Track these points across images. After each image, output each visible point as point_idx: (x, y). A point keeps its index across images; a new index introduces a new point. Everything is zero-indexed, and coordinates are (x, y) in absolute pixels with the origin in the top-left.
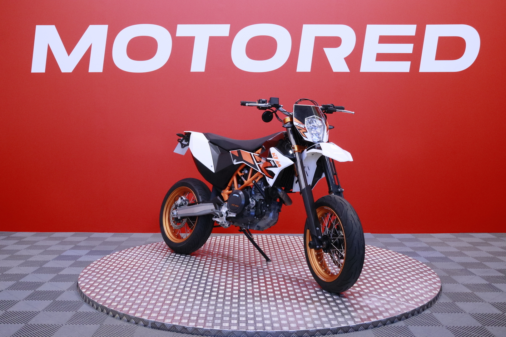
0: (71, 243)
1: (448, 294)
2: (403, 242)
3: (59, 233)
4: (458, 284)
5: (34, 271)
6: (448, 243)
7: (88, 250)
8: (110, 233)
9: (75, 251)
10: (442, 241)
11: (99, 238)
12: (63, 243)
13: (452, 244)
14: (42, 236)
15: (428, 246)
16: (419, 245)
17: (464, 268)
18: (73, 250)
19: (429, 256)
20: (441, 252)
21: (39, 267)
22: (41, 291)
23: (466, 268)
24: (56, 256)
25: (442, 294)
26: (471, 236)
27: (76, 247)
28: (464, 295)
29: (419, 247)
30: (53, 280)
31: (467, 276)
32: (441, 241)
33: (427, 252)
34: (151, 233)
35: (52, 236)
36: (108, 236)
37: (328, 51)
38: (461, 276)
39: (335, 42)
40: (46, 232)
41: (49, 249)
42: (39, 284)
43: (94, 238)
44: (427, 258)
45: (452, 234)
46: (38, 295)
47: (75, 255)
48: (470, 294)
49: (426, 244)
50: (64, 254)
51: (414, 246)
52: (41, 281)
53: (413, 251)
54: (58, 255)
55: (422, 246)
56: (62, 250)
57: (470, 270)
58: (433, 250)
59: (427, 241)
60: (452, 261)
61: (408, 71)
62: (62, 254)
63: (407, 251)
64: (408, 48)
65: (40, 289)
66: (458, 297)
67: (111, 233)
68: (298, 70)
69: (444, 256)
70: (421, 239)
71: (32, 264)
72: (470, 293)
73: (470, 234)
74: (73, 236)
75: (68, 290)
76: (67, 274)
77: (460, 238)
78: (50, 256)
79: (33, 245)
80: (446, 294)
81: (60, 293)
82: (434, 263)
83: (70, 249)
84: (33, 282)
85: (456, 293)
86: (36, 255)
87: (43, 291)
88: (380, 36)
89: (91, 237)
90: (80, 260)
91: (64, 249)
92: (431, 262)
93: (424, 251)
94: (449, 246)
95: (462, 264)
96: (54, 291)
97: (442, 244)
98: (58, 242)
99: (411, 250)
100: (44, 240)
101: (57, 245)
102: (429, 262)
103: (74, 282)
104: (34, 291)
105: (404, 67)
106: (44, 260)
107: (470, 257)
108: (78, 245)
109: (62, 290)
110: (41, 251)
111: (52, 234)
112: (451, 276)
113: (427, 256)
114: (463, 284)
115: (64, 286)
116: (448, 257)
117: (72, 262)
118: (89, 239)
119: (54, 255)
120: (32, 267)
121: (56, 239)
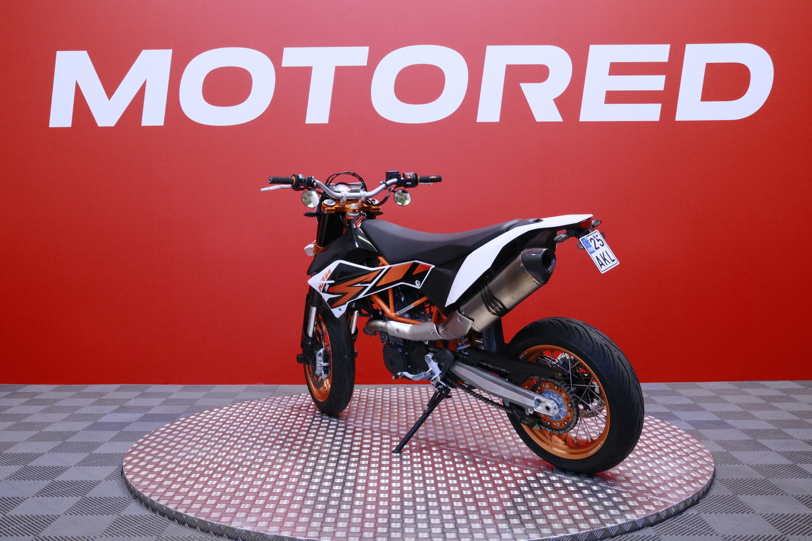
0: (113, 402)
1: (726, 481)
2: (652, 397)
3: (94, 385)
4: (741, 465)
5: (52, 448)
6: (725, 397)
7: (142, 413)
8: (177, 386)
9: (120, 415)
10: (716, 395)
11: (160, 393)
12: (101, 402)
13: (731, 399)
14: (68, 391)
15: (692, 402)
16: (678, 402)
17: (751, 439)
18: (117, 414)
19: (694, 419)
20: (715, 413)
21: (61, 442)
22: (62, 482)
23: (754, 440)
24: (89, 424)
25: (717, 482)
26: (763, 385)
27: (123, 409)
28: (751, 483)
29: (679, 405)
30: (84, 463)
31: (756, 451)
32: (713, 394)
33: (690, 412)
34: (243, 385)
35: (84, 391)
36: (175, 391)
37: (528, 89)
38: (747, 451)
39: (539, 73)
40: (74, 384)
41: (78, 412)
42: (60, 470)
43: (151, 393)
44: (692, 423)
45: (731, 382)
46: (58, 487)
47: (120, 422)
48: (762, 482)
49: (689, 400)
50: (102, 420)
51: (670, 403)
52: (64, 465)
53: (668, 411)
54: (92, 422)
55: (683, 403)
56: (98, 413)
57: (762, 441)
58: (702, 409)
59: (691, 395)
60: (732, 427)
61: (658, 119)
62: (99, 421)
63: (658, 411)
64: (657, 83)
65: (61, 478)
66: (741, 486)
67: (180, 385)
68: (480, 119)
69: (719, 419)
70: (681, 391)
71: (50, 436)
72: (762, 480)
73: (761, 382)
74: (118, 390)
75: (106, 479)
76: (106, 452)
77: (745, 390)
78: (79, 423)
79: (52, 406)
80: (722, 481)
81: (93, 484)
82: (702, 431)
83: (112, 412)
84: (51, 467)
85: (738, 480)
86: (58, 423)
87: (67, 482)
88: (611, 64)
89: (146, 391)
90: (127, 429)
91: (102, 413)
92: (697, 429)
93: (685, 410)
94: (727, 402)
95: (748, 432)
96: (83, 481)
97: (716, 399)
98: (92, 400)
99: (665, 410)
100: (70, 397)
101: (91, 405)
102: (694, 429)
103: (116, 467)
104: (51, 481)
105: (651, 113)
106: (69, 430)
107: (761, 420)
108: (125, 405)
109: (97, 480)
110: (65, 415)
111: (84, 388)
112: (730, 452)
113: (690, 420)
114: (750, 464)
115: (100, 473)
116: (726, 421)
117: (115, 433)
118: (144, 395)
119: (85, 422)
120: (49, 442)
121: (90, 395)
